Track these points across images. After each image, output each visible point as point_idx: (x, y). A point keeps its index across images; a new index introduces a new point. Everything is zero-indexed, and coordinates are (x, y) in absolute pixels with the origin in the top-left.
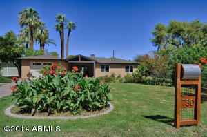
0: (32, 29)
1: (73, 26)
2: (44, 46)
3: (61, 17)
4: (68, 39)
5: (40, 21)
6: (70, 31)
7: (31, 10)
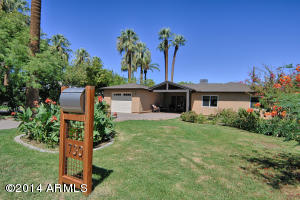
0: (130, 54)
1: (181, 42)
2: (145, 72)
3: (164, 32)
4: (174, 60)
5: (138, 42)
6: (177, 48)
7: (129, 32)
